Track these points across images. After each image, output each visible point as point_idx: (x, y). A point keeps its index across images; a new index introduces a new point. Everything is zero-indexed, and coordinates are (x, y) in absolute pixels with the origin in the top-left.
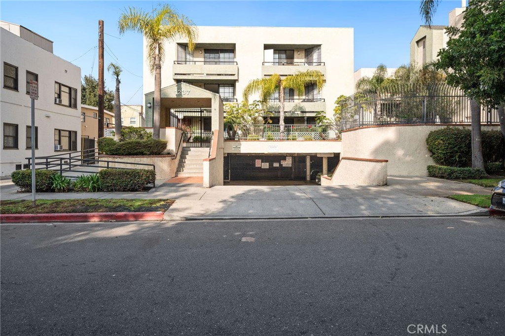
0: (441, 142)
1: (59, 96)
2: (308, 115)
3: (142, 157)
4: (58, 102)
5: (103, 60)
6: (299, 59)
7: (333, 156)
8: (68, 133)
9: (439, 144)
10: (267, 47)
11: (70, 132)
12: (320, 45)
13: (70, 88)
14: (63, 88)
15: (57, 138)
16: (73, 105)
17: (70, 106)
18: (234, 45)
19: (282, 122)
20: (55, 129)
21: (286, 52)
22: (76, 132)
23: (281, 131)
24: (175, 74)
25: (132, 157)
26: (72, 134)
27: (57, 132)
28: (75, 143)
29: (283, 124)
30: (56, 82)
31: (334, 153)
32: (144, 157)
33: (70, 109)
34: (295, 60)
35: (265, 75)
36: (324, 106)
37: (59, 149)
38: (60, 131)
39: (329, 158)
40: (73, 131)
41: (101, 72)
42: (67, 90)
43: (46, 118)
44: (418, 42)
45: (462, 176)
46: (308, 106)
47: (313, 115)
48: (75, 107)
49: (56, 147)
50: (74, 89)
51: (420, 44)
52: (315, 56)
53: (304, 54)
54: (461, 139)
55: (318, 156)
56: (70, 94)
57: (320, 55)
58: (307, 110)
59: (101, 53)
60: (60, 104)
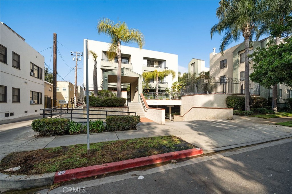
0: (234, 101)
1: (33, 71)
2: (162, 89)
3: (117, 108)
4: (32, 75)
5: (56, 55)
6: (156, 65)
7: (174, 106)
8: (37, 93)
9: (233, 101)
10: (145, 58)
11: (38, 93)
12: (165, 60)
13: (38, 68)
14: (35, 67)
15: (31, 96)
16: (40, 77)
17: (38, 78)
18: (130, 55)
19: (157, 91)
20: (30, 91)
21: (151, 62)
22: (41, 94)
23: (157, 95)
24: (102, 66)
25: (112, 108)
26: (39, 95)
27: (31, 93)
28: (41, 99)
29: (158, 92)
30: (31, 63)
31: (175, 105)
32: (118, 108)
33: (38, 80)
34: (155, 65)
35: (144, 71)
36: (168, 86)
37: (33, 103)
38: (33, 92)
39: (172, 107)
40: (40, 93)
41: (55, 61)
42: (37, 68)
43: (25, 83)
44: (191, 64)
45: (246, 114)
46: (162, 85)
47: (165, 89)
48: (41, 79)
49: (31, 102)
50: (41, 68)
51: (192, 65)
52: (163, 64)
53: (158, 64)
54: (241, 100)
55: (167, 106)
56: (38, 71)
57: (165, 64)
58: (161, 87)
59: (55, 51)
60: (33, 76)
